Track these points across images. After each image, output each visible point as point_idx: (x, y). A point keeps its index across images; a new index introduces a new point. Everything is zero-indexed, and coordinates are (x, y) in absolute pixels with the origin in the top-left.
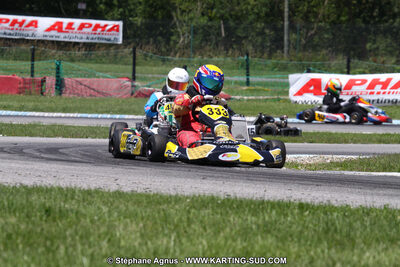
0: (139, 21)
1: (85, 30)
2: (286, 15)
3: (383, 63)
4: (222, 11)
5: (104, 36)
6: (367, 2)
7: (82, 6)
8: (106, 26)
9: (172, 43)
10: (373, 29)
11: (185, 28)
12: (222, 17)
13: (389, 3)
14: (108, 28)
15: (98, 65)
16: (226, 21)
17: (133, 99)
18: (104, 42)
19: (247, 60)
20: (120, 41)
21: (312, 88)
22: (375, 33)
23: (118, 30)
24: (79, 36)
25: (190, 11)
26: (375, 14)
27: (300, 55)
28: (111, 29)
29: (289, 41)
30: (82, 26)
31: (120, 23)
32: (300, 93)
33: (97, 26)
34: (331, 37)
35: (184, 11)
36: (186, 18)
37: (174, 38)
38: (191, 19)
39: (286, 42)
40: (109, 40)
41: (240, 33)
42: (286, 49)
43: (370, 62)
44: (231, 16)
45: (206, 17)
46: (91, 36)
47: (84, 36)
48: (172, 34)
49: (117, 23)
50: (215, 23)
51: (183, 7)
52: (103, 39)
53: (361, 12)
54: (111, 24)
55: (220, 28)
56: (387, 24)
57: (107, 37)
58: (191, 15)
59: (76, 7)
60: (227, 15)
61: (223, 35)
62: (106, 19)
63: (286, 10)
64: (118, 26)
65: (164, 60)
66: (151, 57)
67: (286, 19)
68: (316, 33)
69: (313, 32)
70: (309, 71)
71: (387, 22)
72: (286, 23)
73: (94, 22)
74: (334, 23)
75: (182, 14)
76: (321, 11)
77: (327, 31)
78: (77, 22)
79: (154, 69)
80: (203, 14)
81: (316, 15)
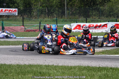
0: (22, 8)
1: (6, 12)
2: (66, 5)
3: (95, 19)
4: (46, 5)
5: (12, 13)
6: (89, 1)
7: (5, 4)
8: (12, 10)
9: (32, 14)
10: (91, 9)
11: (35, 10)
12: (46, 6)
13: (96, 1)
14: (13, 11)
15: (11, 22)
16: (48, 7)
17: (25, 32)
18: (12, 15)
19: (57, 19)
20: (17, 15)
21: (78, 27)
22: (92, 10)
23: (16, 11)
24: (5, 13)
25: (37, 5)
26: (92, 4)
27: (70, 17)
28: (14, 11)
29: (67, 13)
30: (5, 10)
31: (17, 9)
32: (74, 29)
33: (10, 10)
34: (79, 11)
35: (35, 5)
36: (36, 7)
37: (32, 13)
38: (37, 7)
39: (66, 13)
40: (14, 14)
41: (52, 11)
42: (66, 15)
43: (91, 18)
44: (49, 6)
45: (42, 7)
46: (8, 13)
47: (6, 13)
48: (32, 12)
49: (16, 9)
50: (44, 8)
51: (35, 4)
52: (12, 14)
53: (88, 4)
54: (14, 9)
55: (46, 9)
56: (95, 7)
57: (13, 13)
58: (37, 6)
59: (3, 5)
60: (48, 6)
61: (47, 12)
62: (12, 8)
63: (66, 4)
64: (16, 10)
65: (30, 20)
66: (26, 19)
67: (66, 7)
68: (74, 10)
69: (73, 10)
70: (77, 22)
71: (95, 6)
72: (66, 8)
73: (9, 9)
74: (79, 7)
75: (34, 6)
76: (75, 4)
77: (77, 10)
78: (4, 9)
79: (28, 22)
80: (41, 6)
81: (74, 5)
